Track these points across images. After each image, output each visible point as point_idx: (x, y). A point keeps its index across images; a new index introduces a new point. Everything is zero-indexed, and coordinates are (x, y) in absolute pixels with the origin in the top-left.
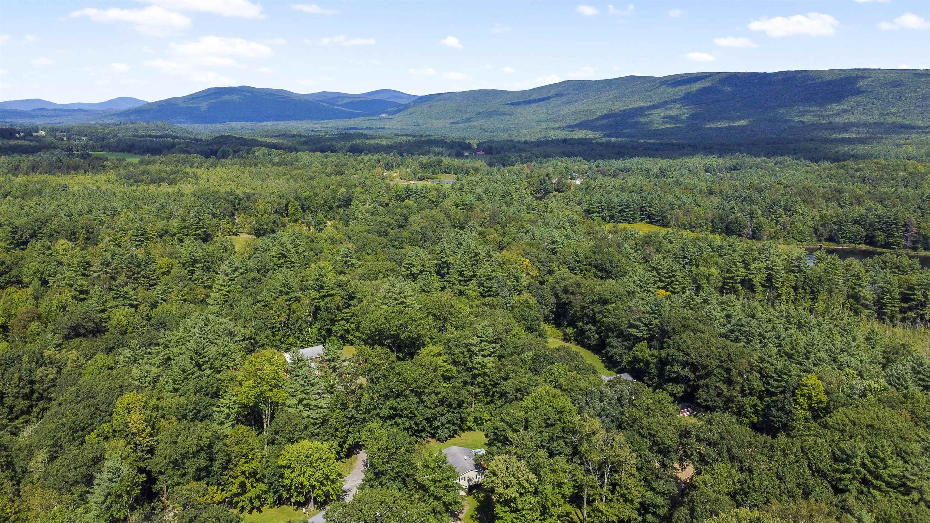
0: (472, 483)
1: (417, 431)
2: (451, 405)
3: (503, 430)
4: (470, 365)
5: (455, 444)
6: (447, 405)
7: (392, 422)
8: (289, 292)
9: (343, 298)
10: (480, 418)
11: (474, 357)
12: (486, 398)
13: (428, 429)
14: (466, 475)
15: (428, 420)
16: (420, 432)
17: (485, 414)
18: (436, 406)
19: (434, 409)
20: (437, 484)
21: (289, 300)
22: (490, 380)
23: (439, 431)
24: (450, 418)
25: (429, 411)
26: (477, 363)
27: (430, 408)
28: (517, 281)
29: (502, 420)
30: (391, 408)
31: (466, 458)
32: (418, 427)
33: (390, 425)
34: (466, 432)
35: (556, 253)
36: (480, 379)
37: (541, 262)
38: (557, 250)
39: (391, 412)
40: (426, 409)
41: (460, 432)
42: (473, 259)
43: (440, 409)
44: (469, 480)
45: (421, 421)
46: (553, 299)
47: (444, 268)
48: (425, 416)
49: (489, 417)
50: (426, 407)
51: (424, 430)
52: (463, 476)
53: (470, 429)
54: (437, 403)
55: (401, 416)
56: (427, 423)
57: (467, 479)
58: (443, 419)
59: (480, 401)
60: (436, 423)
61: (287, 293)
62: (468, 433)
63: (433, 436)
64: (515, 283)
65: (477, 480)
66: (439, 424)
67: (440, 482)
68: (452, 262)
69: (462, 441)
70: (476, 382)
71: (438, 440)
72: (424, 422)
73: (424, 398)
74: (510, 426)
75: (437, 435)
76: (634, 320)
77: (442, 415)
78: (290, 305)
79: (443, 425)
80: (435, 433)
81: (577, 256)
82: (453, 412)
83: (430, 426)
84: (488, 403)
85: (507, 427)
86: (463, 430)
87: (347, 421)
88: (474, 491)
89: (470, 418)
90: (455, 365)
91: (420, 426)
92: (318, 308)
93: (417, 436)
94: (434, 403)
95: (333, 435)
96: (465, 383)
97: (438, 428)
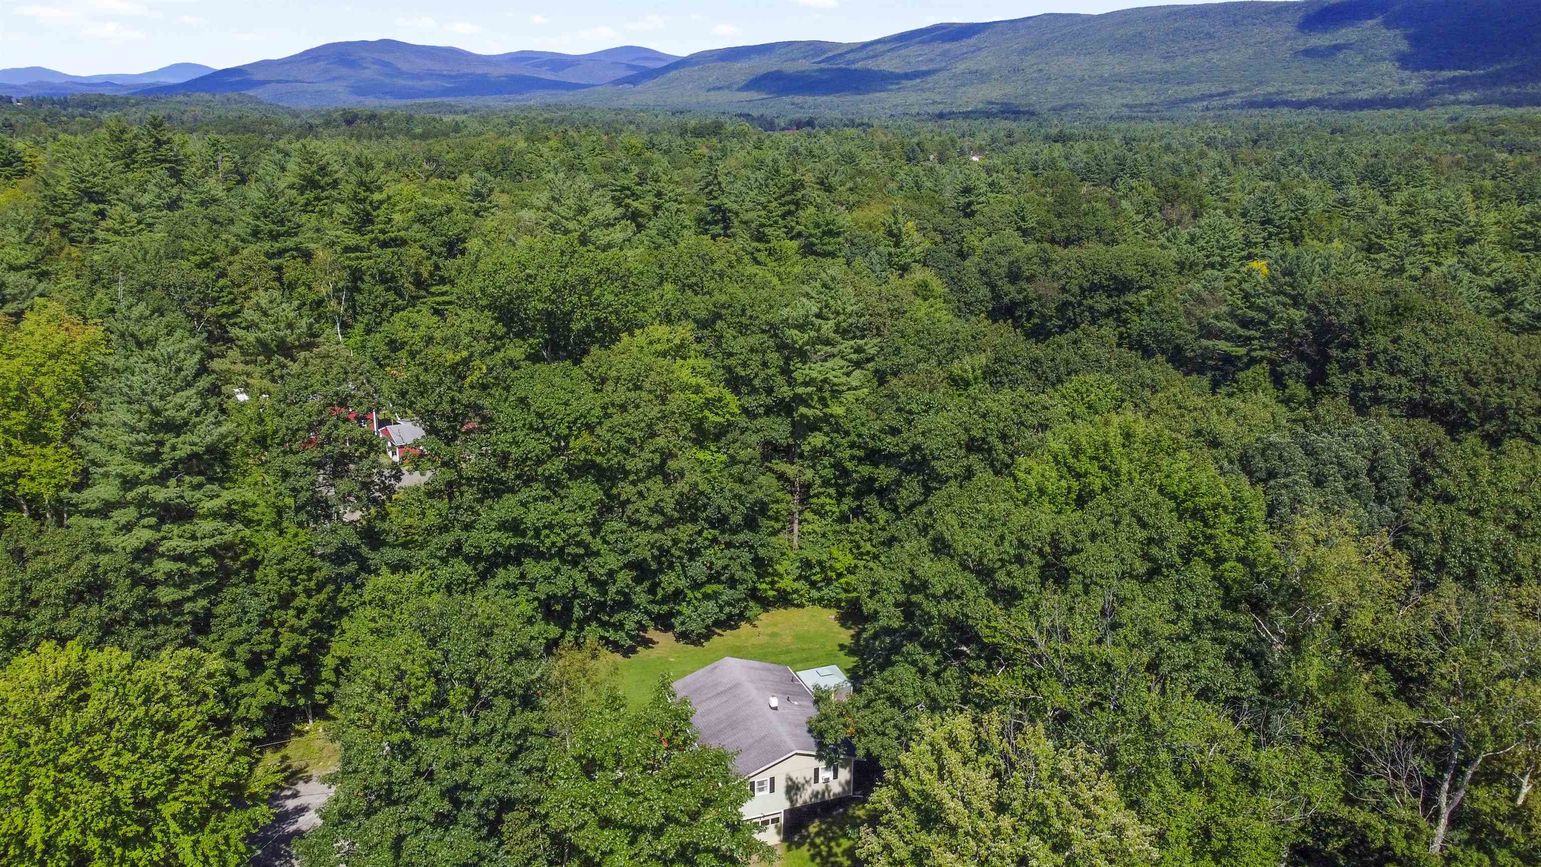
0: (804, 797)
1: (601, 606)
2: (724, 520)
3: (948, 595)
4: (785, 392)
5: (738, 652)
6: (707, 520)
7: (511, 573)
8: (279, 235)
9: (432, 253)
10: (820, 563)
11: (796, 363)
12: (839, 502)
13: (641, 597)
14: (781, 772)
15: (640, 569)
16: (612, 612)
17: (836, 553)
18: (671, 522)
19: (660, 528)
20: (644, 840)
21: (280, 253)
22: (852, 445)
23: (683, 608)
24: (719, 564)
25: (644, 537)
26: (806, 384)
27: (647, 527)
28: (897, 245)
29: (940, 547)
30: (503, 526)
31: (774, 702)
32: (604, 593)
33: (507, 586)
34: (773, 611)
35: (972, 214)
36: (817, 440)
37: (941, 232)
38: (975, 207)
39: (508, 540)
40: (632, 532)
41: (754, 608)
42: (788, 198)
43: (685, 531)
44: (793, 788)
45: (611, 574)
46: (984, 292)
47: (716, 222)
48: (631, 556)
49: (849, 560)
50: (633, 523)
51: (626, 604)
52: (766, 777)
53: (784, 600)
54: (669, 507)
55: (539, 556)
56: (638, 580)
57: (780, 786)
58: (698, 569)
59: (821, 513)
60: (670, 581)
61: (274, 237)
62: (779, 615)
63: (664, 622)
64: (893, 250)
65: (820, 787)
66: (682, 583)
67: (658, 832)
68: (735, 207)
69: (763, 640)
70: (806, 448)
71: (684, 636)
72: (624, 578)
73: (625, 490)
74: (984, 573)
75: (676, 621)
76: (1217, 317)
77: (693, 554)
78: (279, 269)
79: (696, 585)
80: (671, 614)
81: (1023, 219)
82: (729, 545)
83: (652, 591)
84: (843, 519)
85: (962, 580)
86: (766, 604)
87: (326, 570)
88: (813, 829)
89: (787, 567)
90: (736, 391)
91: (612, 589)
92: (356, 275)
93: (603, 625)
94: (656, 510)
95: (265, 623)
96: (771, 450)
97: (677, 596)
